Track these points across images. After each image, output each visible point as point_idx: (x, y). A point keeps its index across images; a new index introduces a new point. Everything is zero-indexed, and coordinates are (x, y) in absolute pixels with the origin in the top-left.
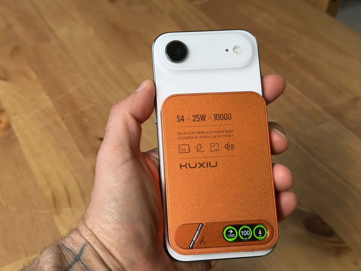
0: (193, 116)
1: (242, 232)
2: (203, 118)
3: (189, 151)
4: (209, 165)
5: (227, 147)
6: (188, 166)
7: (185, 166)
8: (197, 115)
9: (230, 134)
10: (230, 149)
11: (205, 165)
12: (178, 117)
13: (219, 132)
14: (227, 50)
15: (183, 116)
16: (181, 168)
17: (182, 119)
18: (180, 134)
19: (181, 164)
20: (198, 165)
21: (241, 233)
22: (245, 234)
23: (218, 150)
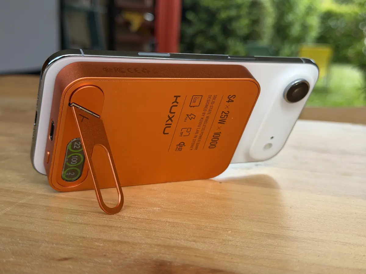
0: (228, 112)
1: (77, 157)
2: (222, 122)
3: (191, 107)
4: (168, 126)
5: (181, 144)
6: (175, 104)
7: (176, 102)
8: (227, 116)
9: (194, 147)
10: (177, 147)
11: (170, 122)
12: (234, 97)
13: (201, 137)
14: (272, 138)
15: (233, 101)
16: (175, 96)
17: (230, 101)
18: (215, 97)
19: (179, 96)
20: (171, 115)
21: (75, 156)
22: (73, 160)
23: (181, 136)
